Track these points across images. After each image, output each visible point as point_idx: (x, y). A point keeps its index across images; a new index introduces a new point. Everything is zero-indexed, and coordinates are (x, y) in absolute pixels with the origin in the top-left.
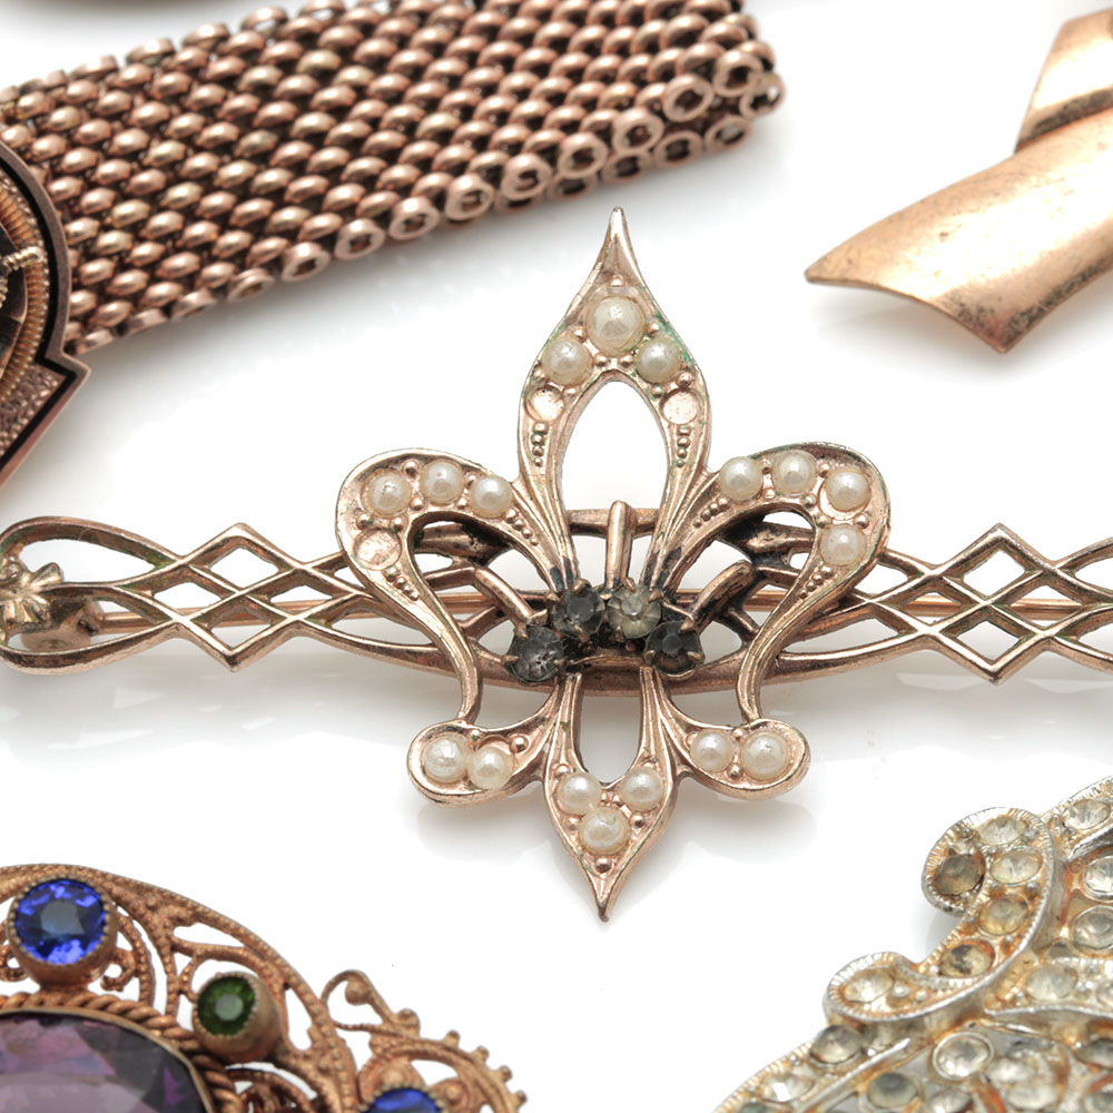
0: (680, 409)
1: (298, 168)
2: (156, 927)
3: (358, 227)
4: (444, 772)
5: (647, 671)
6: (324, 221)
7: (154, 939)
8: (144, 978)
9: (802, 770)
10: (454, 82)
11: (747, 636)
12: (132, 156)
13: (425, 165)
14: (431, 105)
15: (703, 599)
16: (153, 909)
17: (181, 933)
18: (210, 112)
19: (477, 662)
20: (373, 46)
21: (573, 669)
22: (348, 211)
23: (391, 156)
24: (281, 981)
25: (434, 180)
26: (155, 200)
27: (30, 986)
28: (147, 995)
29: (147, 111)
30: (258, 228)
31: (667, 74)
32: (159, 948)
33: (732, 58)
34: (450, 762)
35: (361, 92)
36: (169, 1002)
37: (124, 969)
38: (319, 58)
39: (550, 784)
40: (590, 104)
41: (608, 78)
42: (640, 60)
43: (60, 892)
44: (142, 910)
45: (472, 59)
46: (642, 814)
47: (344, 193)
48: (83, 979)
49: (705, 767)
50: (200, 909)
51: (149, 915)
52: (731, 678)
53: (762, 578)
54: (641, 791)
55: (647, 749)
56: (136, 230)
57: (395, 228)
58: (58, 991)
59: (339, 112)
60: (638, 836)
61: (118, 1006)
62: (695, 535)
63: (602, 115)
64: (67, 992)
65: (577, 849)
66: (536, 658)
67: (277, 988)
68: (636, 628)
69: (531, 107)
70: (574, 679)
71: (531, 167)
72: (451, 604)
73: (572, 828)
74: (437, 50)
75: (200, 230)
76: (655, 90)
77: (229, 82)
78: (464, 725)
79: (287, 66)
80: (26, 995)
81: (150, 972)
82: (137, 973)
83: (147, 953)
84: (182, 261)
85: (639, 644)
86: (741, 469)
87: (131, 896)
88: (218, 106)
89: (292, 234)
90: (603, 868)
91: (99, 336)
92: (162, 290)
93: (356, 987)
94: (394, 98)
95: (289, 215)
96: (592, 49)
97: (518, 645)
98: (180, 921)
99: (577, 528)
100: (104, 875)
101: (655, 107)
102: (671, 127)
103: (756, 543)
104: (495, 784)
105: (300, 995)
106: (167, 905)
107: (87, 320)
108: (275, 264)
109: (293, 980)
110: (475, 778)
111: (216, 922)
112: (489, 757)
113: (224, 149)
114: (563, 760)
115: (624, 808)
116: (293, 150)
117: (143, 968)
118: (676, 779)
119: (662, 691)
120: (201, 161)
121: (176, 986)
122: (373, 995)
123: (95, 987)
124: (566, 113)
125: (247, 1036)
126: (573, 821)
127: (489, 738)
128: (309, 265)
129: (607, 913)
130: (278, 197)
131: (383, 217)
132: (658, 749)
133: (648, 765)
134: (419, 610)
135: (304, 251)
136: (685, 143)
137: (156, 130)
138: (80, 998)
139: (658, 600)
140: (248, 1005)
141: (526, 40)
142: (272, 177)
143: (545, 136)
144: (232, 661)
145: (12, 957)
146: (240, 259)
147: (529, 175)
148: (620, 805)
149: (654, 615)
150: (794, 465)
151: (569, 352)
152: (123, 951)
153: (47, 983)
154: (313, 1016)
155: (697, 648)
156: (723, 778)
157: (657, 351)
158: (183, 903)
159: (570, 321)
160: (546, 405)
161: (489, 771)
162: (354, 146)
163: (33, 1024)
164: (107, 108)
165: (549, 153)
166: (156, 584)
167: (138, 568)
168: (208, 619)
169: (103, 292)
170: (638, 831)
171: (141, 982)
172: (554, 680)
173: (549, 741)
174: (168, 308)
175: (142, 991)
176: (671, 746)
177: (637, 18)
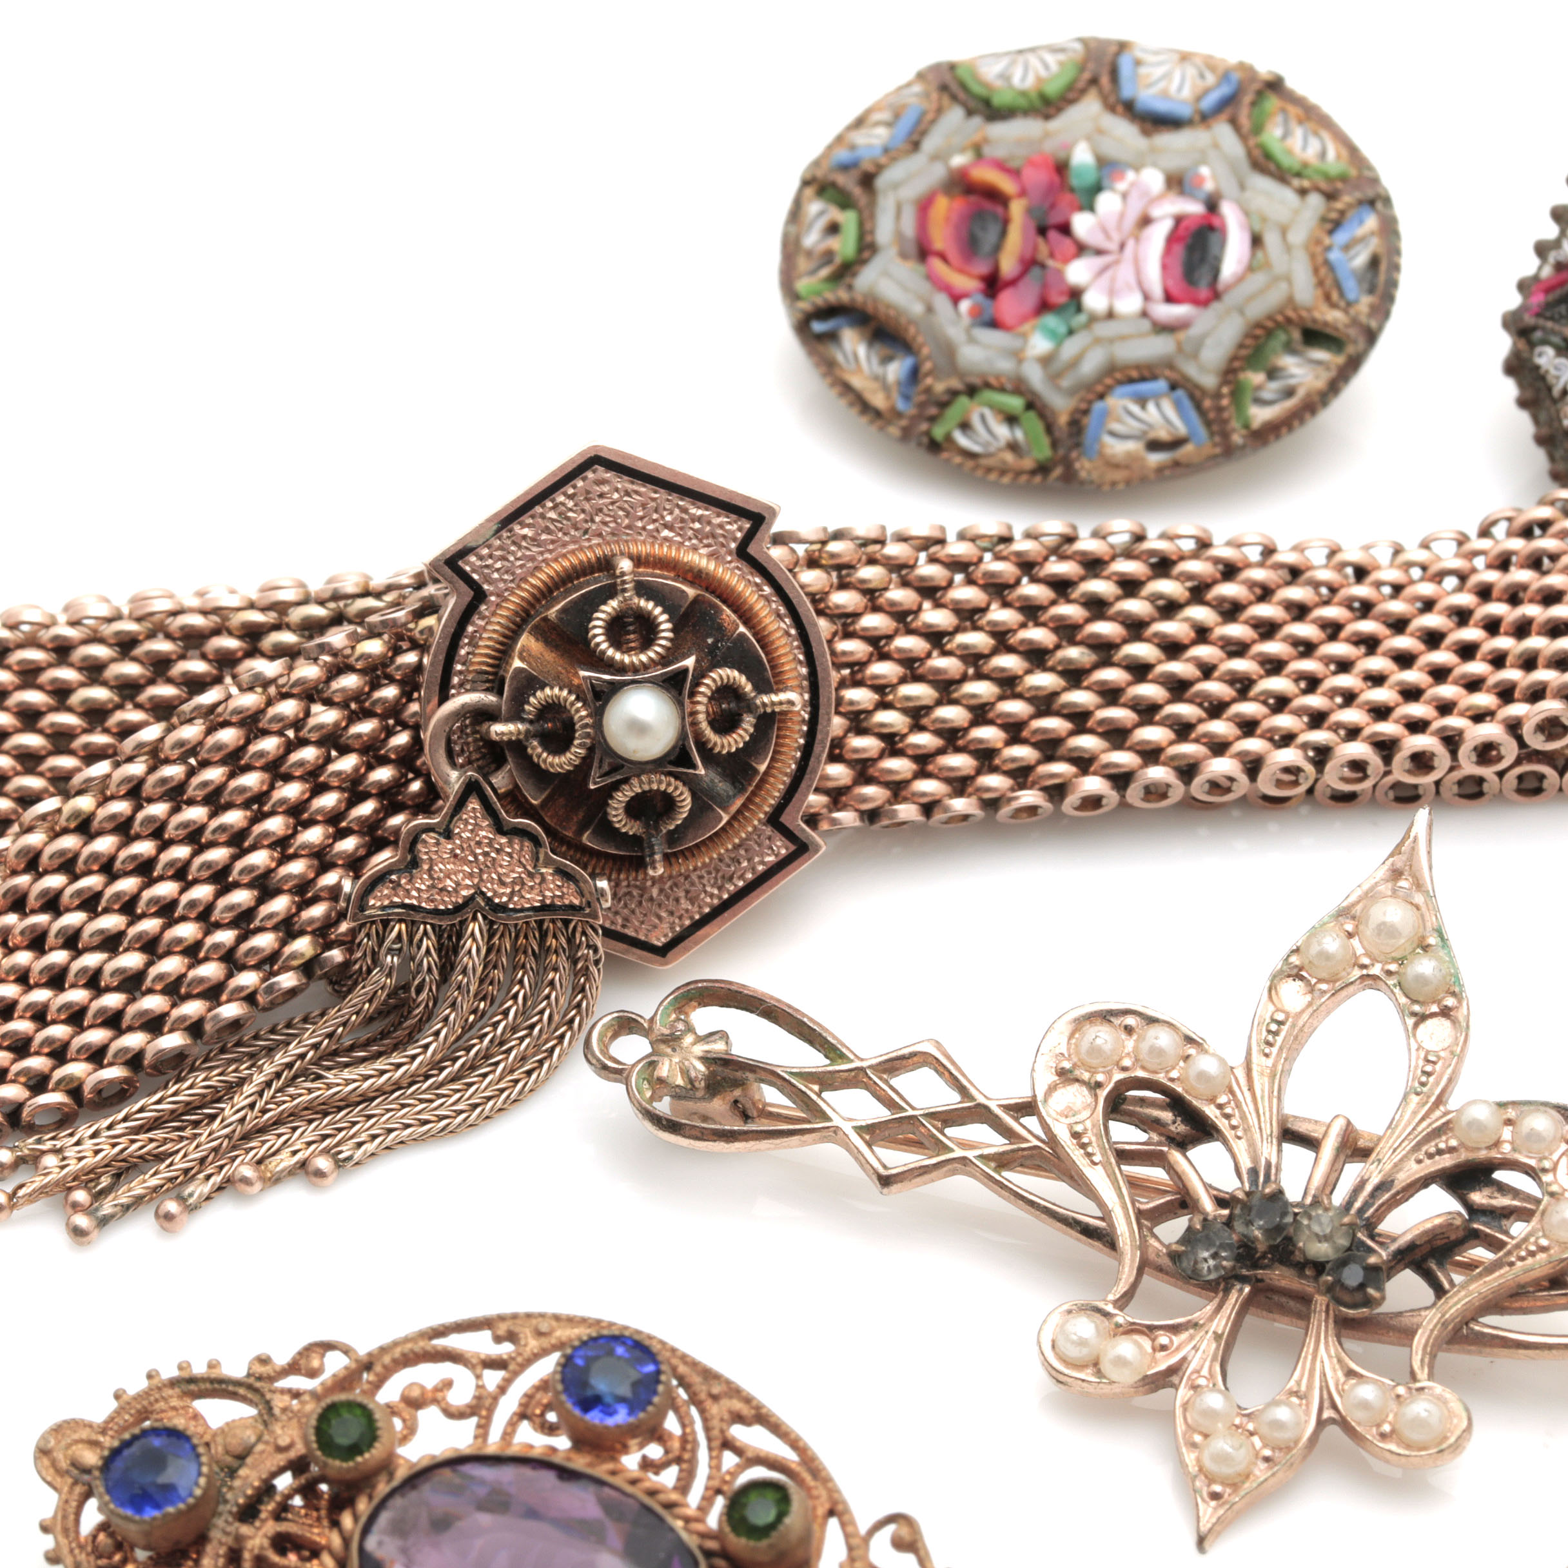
0: (1436, 1033)
1: (1111, 695)
2: (713, 1417)
3: (1158, 773)
4: (1073, 1352)
5: (1321, 1301)
6: (1124, 758)
7: (707, 1429)
8: (685, 1466)
9: (1457, 1447)
10: (1307, 648)
11: (1440, 1291)
12: (936, 638)
13: (1248, 727)
14: (1274, 666)
15: (1402, 1242)
16: (715, 1398)
17: (738, 1432)
18: (1032, 612)
19: (1143, 1247)
20: (1230, 590)
21: (1244, 1280)
22: (1152, 755)
23: (1216, 709)
24: (827, 1506)
25: (1253, 745)
26: (946, 688)
27: (562, 1443)
28: (684, 1486)
29: (965, 593)
30: (1050, 748)
31: (1536, 694)
32: (709, 1439)
34: (1082, 1343)
35: (1202, 634)
36: (704, 1498)
37: (667, 1452)
38: (1167, 587)
39: (1183, 1393)
41: (1474, 685)
42: (1512, 674)
43: (620, 1350)
44: (703, 1396)
45: (1333, 630)
46: (1273, 1449)
47: (1153, 734)
48: (618, 1446)
49: (1355, 1418)
50: (764, 1411)
51: (708, 1404)
52: (1408, 1334)
53: (1473, 1237)
54: (1278, 1425)
55: (1299, 1383)
56: (917, 715)
57: (1198, 787)
58: (589, 1453)
59: (1173, 649)
60: (1261, 1471)
61: (647, 1484)
62: (1412, 1170)
63: (1454, 721)
64: (598, 1456)
65: (1193, 1469)
66: (1206, 1254)
67: (821, 1511)
68: (1321, 1250)
69: (1382, 695)
70: (1241, 1291)
71: (1363, 757)
72: (1134, 1184)
73: (1194, 1445)
74: (1300, 611)
75: (988, 734)
76: (1518, 709)
77: (1062, 587)
78: (1110, 1308)
79: (1130, 587)
80: (554, 1450)
81: (693, 1462)
82: (678, 1460)
83: (695, 1443)
84: (960, 762)
85: (1319, 1267)
86: (1482, 1113)
87: (696, 1379)
88: (1043, 608)
89: (1084, 763)
90: (1215, 1496)
91: (847, 817)
92: (929, 787)
93: (905, 1532)
94: (1238, 649)
95: (1087, 742)
96: (1467, 651)
97: (1189, 1237)
98: (739, 1418)
99: (1289, 1135)
100: (674, 1350)
101: (1514, 727)
102: (1528, 754)
103: (1478, 1197)
104: (1126, 1378)
105: (843, 1525)
106: (731, 1397)
107: (837, 796)
108: (1057, 791)
109: (840, 1507)
110: (1106, 1367)
111: (776, 1428)
112: (1127, 1348)
113: (1037, 657)
114: (1205, 1372)
115: (1256, 1440)
116: (1112, 675)
117: (686, 1456)
118: (1321, 1424)
119: (1331, 1325)
120: (1009, 662)
121: (716, 1483)
122: (920, 1545)
123: (630, 1461)
124: (1417, 710)
125: (771, 1546)
126: (1198, 1438)
127: (1132, 1329)
128: (1093, 802)
129: (1206, 1544)
130: (1080, 719)
131: (1188, 771)
132: (1310, 1386)
133: (1295, 1400)
134: (1097, 1177)
135: (1093, 784)
136: (1541, 777)
137: (969, 616)
138: (610, 1466)
139: (1351, 1225)
140: (781, 1516)
141: (1398, 625)
142: (1081, 697)
143: (1388, 728)
144: (886, 1181)
145: (552, 1410)
146: (1022, 775)
147: (1358, 766)
148: (1252, 1434)
149: (1344, 1242)
150: (1541, 1123)
151: (1332, 944)
152: (670, 1435)
153: (581, 1442)
154: (850, 1548)
155: (1380, 1288)
156: (1371, 1434)
157: (1425, 967)
158: (748, 1400)
159: (1344, 913)
160: (1293, 995)
161: (1120, 1362)
162: (1179, 688)
163: (549, 1477)
164: (922, 579)
165: (1386, 747)
166: (827, 1081)
167: (812, 1059)
168: (873, 1132)
169: (864, 771)
170: (1263, 1466)
171: (681, 1471)
172: (1218, 1286)
173: (1196, 1348)
174: (929, 808)
175: (679, 1479)
176: (1325, 1386)
177: (1522, 629)
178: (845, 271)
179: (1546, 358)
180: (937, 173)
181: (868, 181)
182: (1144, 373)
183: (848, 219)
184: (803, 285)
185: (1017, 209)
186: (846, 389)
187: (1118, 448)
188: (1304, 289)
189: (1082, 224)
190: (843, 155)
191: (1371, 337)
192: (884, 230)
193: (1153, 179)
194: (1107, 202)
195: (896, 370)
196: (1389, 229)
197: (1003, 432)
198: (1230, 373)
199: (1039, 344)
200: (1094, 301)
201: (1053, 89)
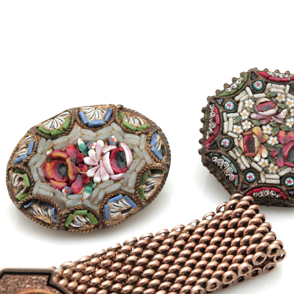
1: (145, 286)
10: (188, 257)
13: (183, 283)
14: (182, 264)
18: (118, 271)
20: (163, 247)
23: (172, 281)
25: (186, 288)
29: (100, 272)
31: (253, 252)
33: (272, 246)
35: (161, 262)
38: (148, 252)
40: (230, 262)
41: (234, 253)
42: (244, 248)
45: (192, 249)
59: (156, 268)
63: (234, 265)
69: (212, 263)
71: (215, 282)
74: (182, 247)
76: (249, 257)
77: (122, 261)
79: (139, 255)
88: (120, 268)
94: (171, 263)
96: (228, 245)
101: (250, 262)
102: (254, 267)
113: (123, 282)
116: (144, 281)
120: (117, 286)
124: (223, 265)
136: (257, 271)
137: (103, 277)
141: (208, 243)
142: (138, 289)
143: (218, 272)
147: (214, 284)
162: (161, 279)
164: (88, 272)
165: (220, 277)
177: (241, 235)
178: (28, 190)
179: (216, 159)
180: (44, 157)
181: (26, 164)
182: (115, 194)
183: (25, 176)
184: (18, 196)
185: (68, 161)
186: (39, 220)
187: (115, 215)
188: (149, 160)
189: (87, 160)
190: (16, 159)
191: (168, 166)
192: (35, 176)
193: (101, 143)
194: (91, 152)
195: (50, 212)
196: (163, 137)
197: (84, 220)
198: (136, 187)
199: (86, 195)
200: (97, 179)
201: (66, 126)
